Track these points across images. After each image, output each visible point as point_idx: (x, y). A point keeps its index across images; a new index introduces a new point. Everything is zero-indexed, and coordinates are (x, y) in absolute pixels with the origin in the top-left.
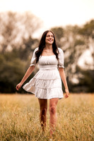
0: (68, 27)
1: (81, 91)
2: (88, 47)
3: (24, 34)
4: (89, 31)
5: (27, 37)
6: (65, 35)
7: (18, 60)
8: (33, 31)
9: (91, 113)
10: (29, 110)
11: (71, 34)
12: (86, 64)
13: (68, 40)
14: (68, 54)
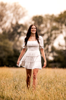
0: (47, 16)
1: (55, 67)
2: (61, 32)
3: (12, 20)
4: (63, 19)
5: (14, 22)
6: (44, 22)
7: (7, 41)
8: (19, 18)
9: (63, 83)
10: (14, 80)
11: (49, 21)
12: (60, 45)
13: (46, 26)
14: (46, 37)
